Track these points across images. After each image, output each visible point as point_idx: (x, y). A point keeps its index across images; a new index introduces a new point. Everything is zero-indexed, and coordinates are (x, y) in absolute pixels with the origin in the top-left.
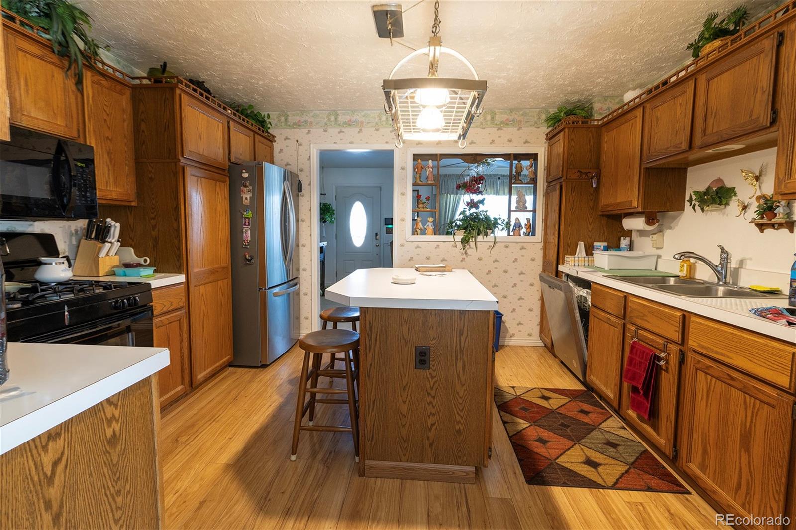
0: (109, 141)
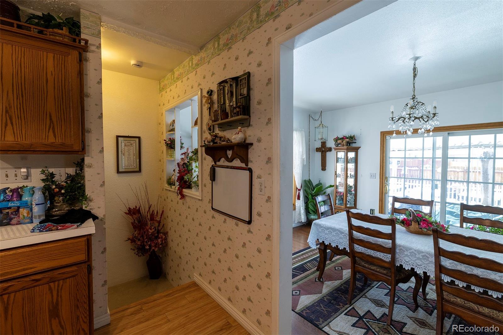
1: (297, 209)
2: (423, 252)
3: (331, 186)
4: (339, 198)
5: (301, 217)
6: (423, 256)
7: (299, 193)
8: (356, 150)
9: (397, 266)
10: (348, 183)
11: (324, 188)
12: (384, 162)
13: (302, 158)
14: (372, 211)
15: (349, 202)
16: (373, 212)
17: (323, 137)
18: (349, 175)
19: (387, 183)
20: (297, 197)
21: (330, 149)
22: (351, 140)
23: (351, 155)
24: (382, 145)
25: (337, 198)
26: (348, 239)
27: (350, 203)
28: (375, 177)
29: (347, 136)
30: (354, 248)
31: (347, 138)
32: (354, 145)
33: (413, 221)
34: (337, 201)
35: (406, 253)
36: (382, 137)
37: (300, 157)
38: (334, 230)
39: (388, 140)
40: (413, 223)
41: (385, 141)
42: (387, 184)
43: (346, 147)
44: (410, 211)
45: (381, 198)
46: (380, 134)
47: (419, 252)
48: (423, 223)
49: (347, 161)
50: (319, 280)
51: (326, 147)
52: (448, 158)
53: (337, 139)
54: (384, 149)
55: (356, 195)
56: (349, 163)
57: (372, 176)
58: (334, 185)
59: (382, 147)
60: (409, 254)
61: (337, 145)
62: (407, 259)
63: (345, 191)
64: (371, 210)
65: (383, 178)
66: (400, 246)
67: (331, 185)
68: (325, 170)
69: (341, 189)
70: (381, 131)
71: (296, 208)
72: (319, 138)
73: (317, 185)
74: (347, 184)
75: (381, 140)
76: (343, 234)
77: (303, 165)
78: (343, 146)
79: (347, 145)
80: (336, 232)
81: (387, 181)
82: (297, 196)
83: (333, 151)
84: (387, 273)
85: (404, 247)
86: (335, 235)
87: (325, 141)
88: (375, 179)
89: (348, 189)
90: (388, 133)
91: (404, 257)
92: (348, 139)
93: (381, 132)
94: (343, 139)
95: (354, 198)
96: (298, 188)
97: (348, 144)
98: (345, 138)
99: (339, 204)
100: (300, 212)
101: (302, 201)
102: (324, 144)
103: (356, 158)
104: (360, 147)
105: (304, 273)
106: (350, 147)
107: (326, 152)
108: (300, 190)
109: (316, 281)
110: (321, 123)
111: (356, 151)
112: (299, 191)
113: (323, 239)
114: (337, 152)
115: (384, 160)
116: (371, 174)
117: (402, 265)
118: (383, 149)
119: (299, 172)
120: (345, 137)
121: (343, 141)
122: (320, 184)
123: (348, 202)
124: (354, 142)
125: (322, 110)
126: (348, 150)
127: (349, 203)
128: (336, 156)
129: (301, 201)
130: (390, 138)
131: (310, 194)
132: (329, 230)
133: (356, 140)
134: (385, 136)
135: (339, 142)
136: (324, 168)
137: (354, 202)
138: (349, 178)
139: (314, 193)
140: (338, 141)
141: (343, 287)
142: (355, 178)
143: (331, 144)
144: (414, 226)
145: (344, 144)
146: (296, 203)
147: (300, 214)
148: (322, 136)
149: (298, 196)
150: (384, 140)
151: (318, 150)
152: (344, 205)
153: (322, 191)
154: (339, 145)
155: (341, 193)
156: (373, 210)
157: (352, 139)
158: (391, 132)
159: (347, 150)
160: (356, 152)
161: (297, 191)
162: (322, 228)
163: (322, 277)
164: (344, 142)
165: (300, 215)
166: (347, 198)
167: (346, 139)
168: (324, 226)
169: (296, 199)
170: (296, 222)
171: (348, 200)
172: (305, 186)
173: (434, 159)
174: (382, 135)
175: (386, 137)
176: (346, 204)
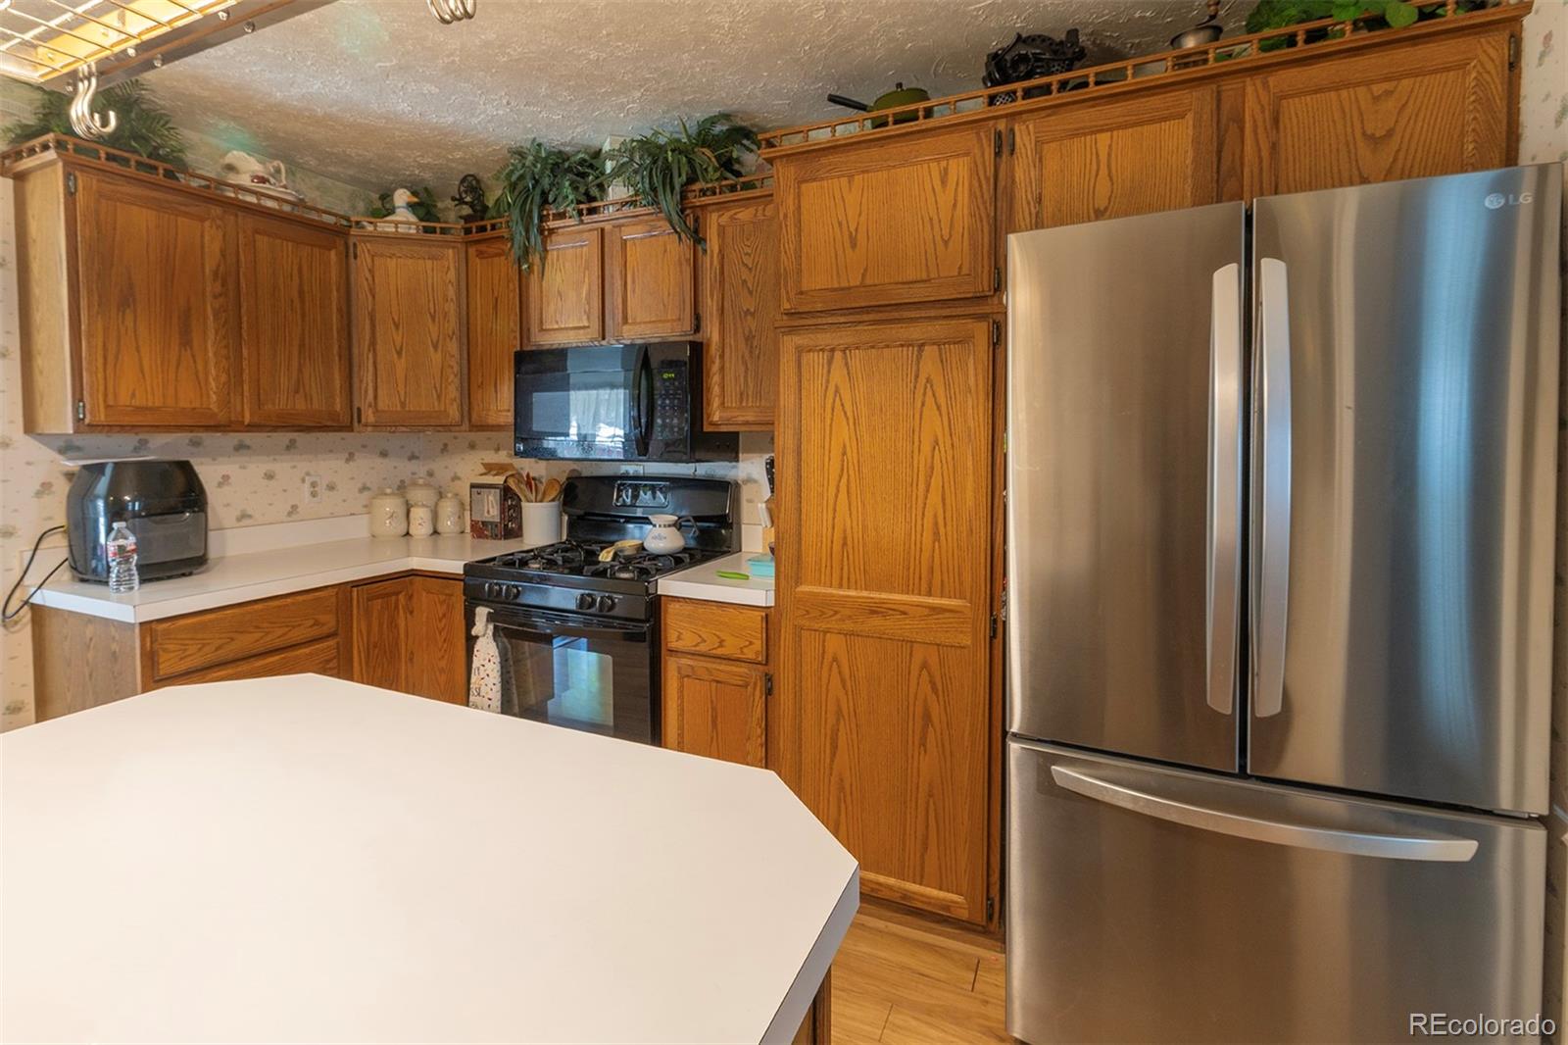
0: (749, 317)
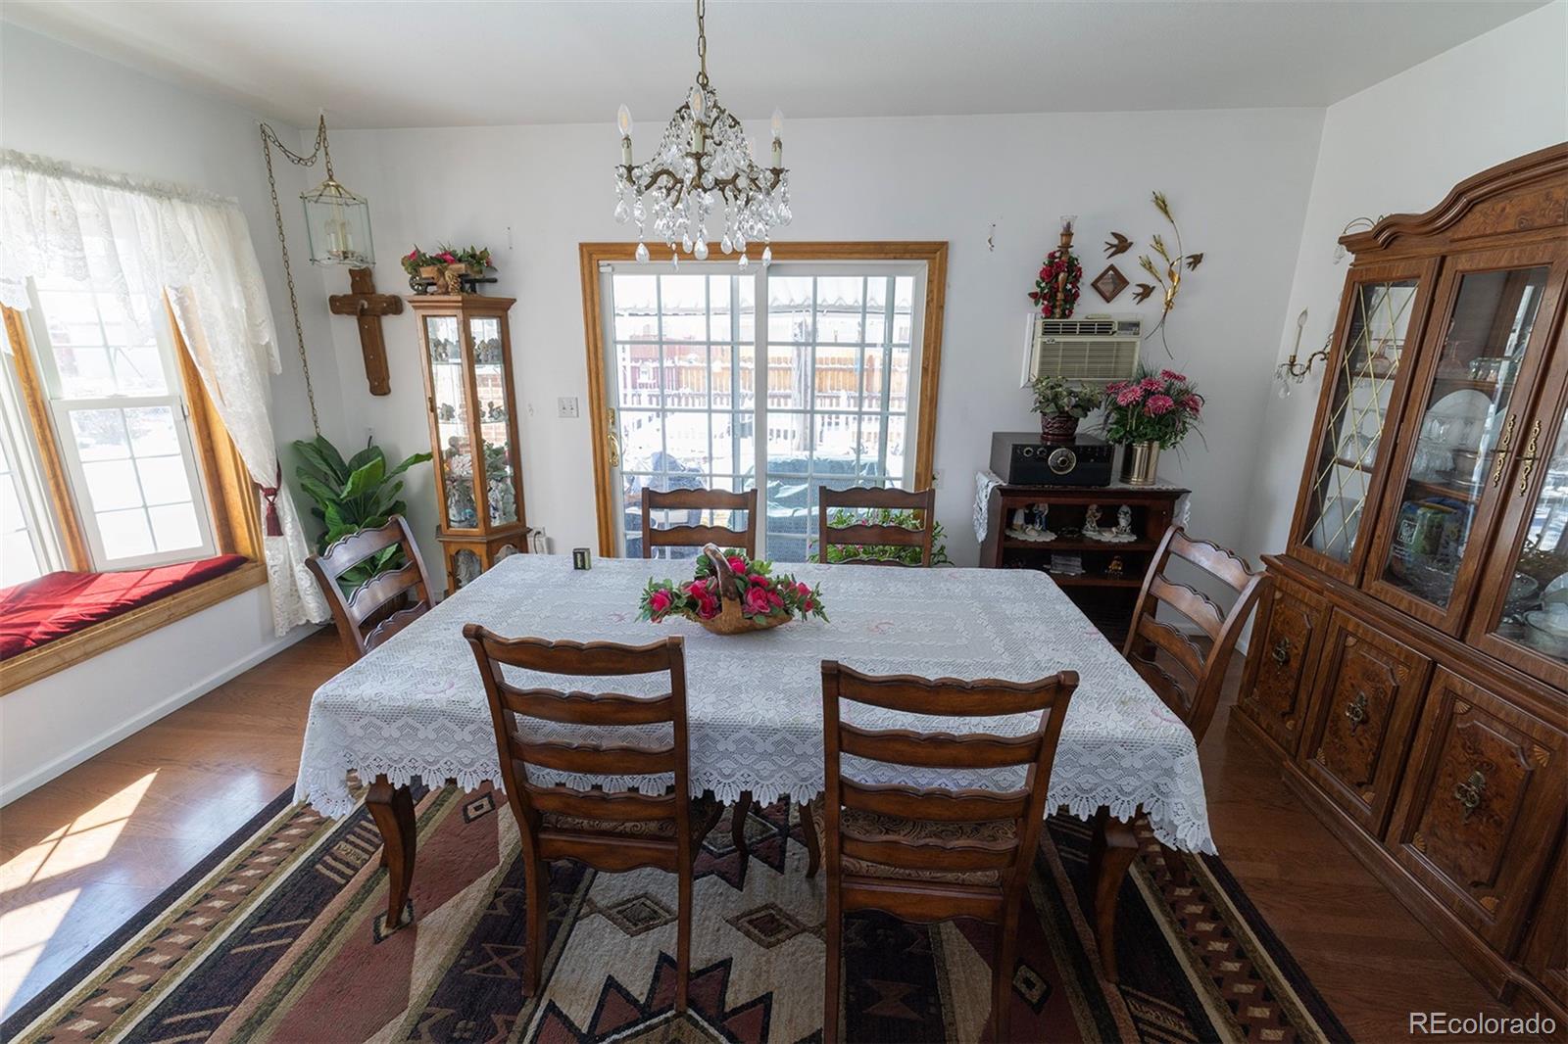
1: (274, 578)
2: (776, 731)
3: (419, 458)
4: (457, 498)
5: (302, 607)
6: (776, 744)
7: (272, 504)
8: (500, 309)
9: (696, 797)
10: (484, 437)
11: (392, 467)
12: (600, 356)
13: (256, 346)
14: (579, 556)
15: (495, 509)
16: (583, 560)
17: (351, 248)
18: (485, 408)
19: (615, 431)
20: (264, 527)
21: (395, 306)
22: (476, 269)
23: (485, 330)
24: (588, 297)
25: (452, 501)
26: (495, 742)
27: (501, 512)
28: (575, 412)
29: (460, 253)
30: (526, 778)
31: (460, 261)
32: (490, 291)
33: (725, 595)
34: (453, 512)
35: (721, 747)
36: (586, 262)
37: (242, 340)
38: (423, 715)
39: (606, 278)
40: (725, 602)
41: (598, 279)
42: (614, 434)
43: (460, 298)
44: (711, 557)
45: (601, 484)
46: (578, 251)
47: (764, 732)
48: (753, 594)
49: (472, 356)
50: (395, 923)
51: (374, 292)
52: (768, 344)
53: (415, 262)
54: (597, 309)
55: (517, 480)
56: (479, 362)
57: (566, 409)
58: (430, 451)
59: (589, 304)
60: (732, 748)
61: (423, 288)
62: (727, 766)
63: (478, 475)
64: (575, 554)
65: (600, 413)
66: (701, 726)
67: (418, 456)
68: (385, 394)
69: (463, 465)
70: (581, 241)
71: (270, 572)
72: (330, 252)
73: (361, 459)
74: (480, 442)
75: (583, 275)
76: (472, 727)
77: (272, 376)
78: (447, 293)
79: (462, 289)
80: (434, 725)
81: (613, 423)
82: (263, 519)
83: (411, 316)
84: (661, 829)
85: (714, 727)
86: (432, 736)
87: (364, 266)
88: (577, 419)
89: (489, 460)
90: (605, 252)
91: (717, 761)
92: (463, 266)
93: (580, 244)
94: (443, 260)
95: (513, 492)
96: (264, 486)
97: (467, 286)
98: (448, 257)
99: (460, 522)
100: (294, 583)
101: (296, 538)
102: (362, 279)
103: (502, 340)
104: (515, 300)
105: (314, 918)
106: (473, 296)
107: (379, 317)
108: (274, 492)
109: (378, 939)
110: (331, 178)
111: (500, 313)
112: (271, 498)
113: (380, 767)
114: (425, 318)
115: (600, 351)
116: (560, 400)
117: (713, 792)
118: (593, 310)
119: (249, 409)
120: (450, 253)
121: (441, 273)
122: (370, 453)
123: (492, 511)
124: (487, 277)
125: (321, 112)
126: (467, 308)
127: (497, 515)
128: (421, 334)
129: (289, 538)
130: (613, 270)
131: (333, 501)
132: (400, 723)
133: (496, 270)
134: (594, 262)
135: (427, 272)
136: (379, 383)
137: (515, 506)
138: (486, 418)
139: (345, 497)
140: (422, 269)
141: (501, 910)
142: (510, 419)
143: (394, 281)
144: (730, 612)
145: (451, 283)
146: (267, 553)
147: (294, 593)
148: (346, 244)
149: (268, 518)
150: (595, 277)
151: (338, 305)
152: (481, 525)
153: (386, 481)
154: (431, 289)
155: (462, 480)
156: (582, 554)
157: (479, 263)
158: (612, 248)
159: (463, 308)
160: (500, 317)
161: (262, 498)
162: (364, 722)
163: (410, 896)
164: (447, 273)
165: (299, 597)
166: (487, 497)
167: (452, 262)
168: (374, 707)
169: (264, 537)
170: (281, 631)
171: (493, 504)
172: (298, 469)
173: (735, 347)
174: (586, 255)
175: (598, 266)
176: (487, 519)
